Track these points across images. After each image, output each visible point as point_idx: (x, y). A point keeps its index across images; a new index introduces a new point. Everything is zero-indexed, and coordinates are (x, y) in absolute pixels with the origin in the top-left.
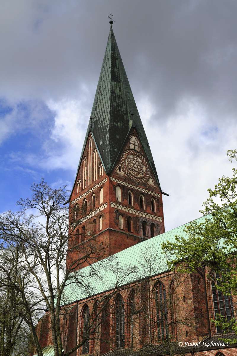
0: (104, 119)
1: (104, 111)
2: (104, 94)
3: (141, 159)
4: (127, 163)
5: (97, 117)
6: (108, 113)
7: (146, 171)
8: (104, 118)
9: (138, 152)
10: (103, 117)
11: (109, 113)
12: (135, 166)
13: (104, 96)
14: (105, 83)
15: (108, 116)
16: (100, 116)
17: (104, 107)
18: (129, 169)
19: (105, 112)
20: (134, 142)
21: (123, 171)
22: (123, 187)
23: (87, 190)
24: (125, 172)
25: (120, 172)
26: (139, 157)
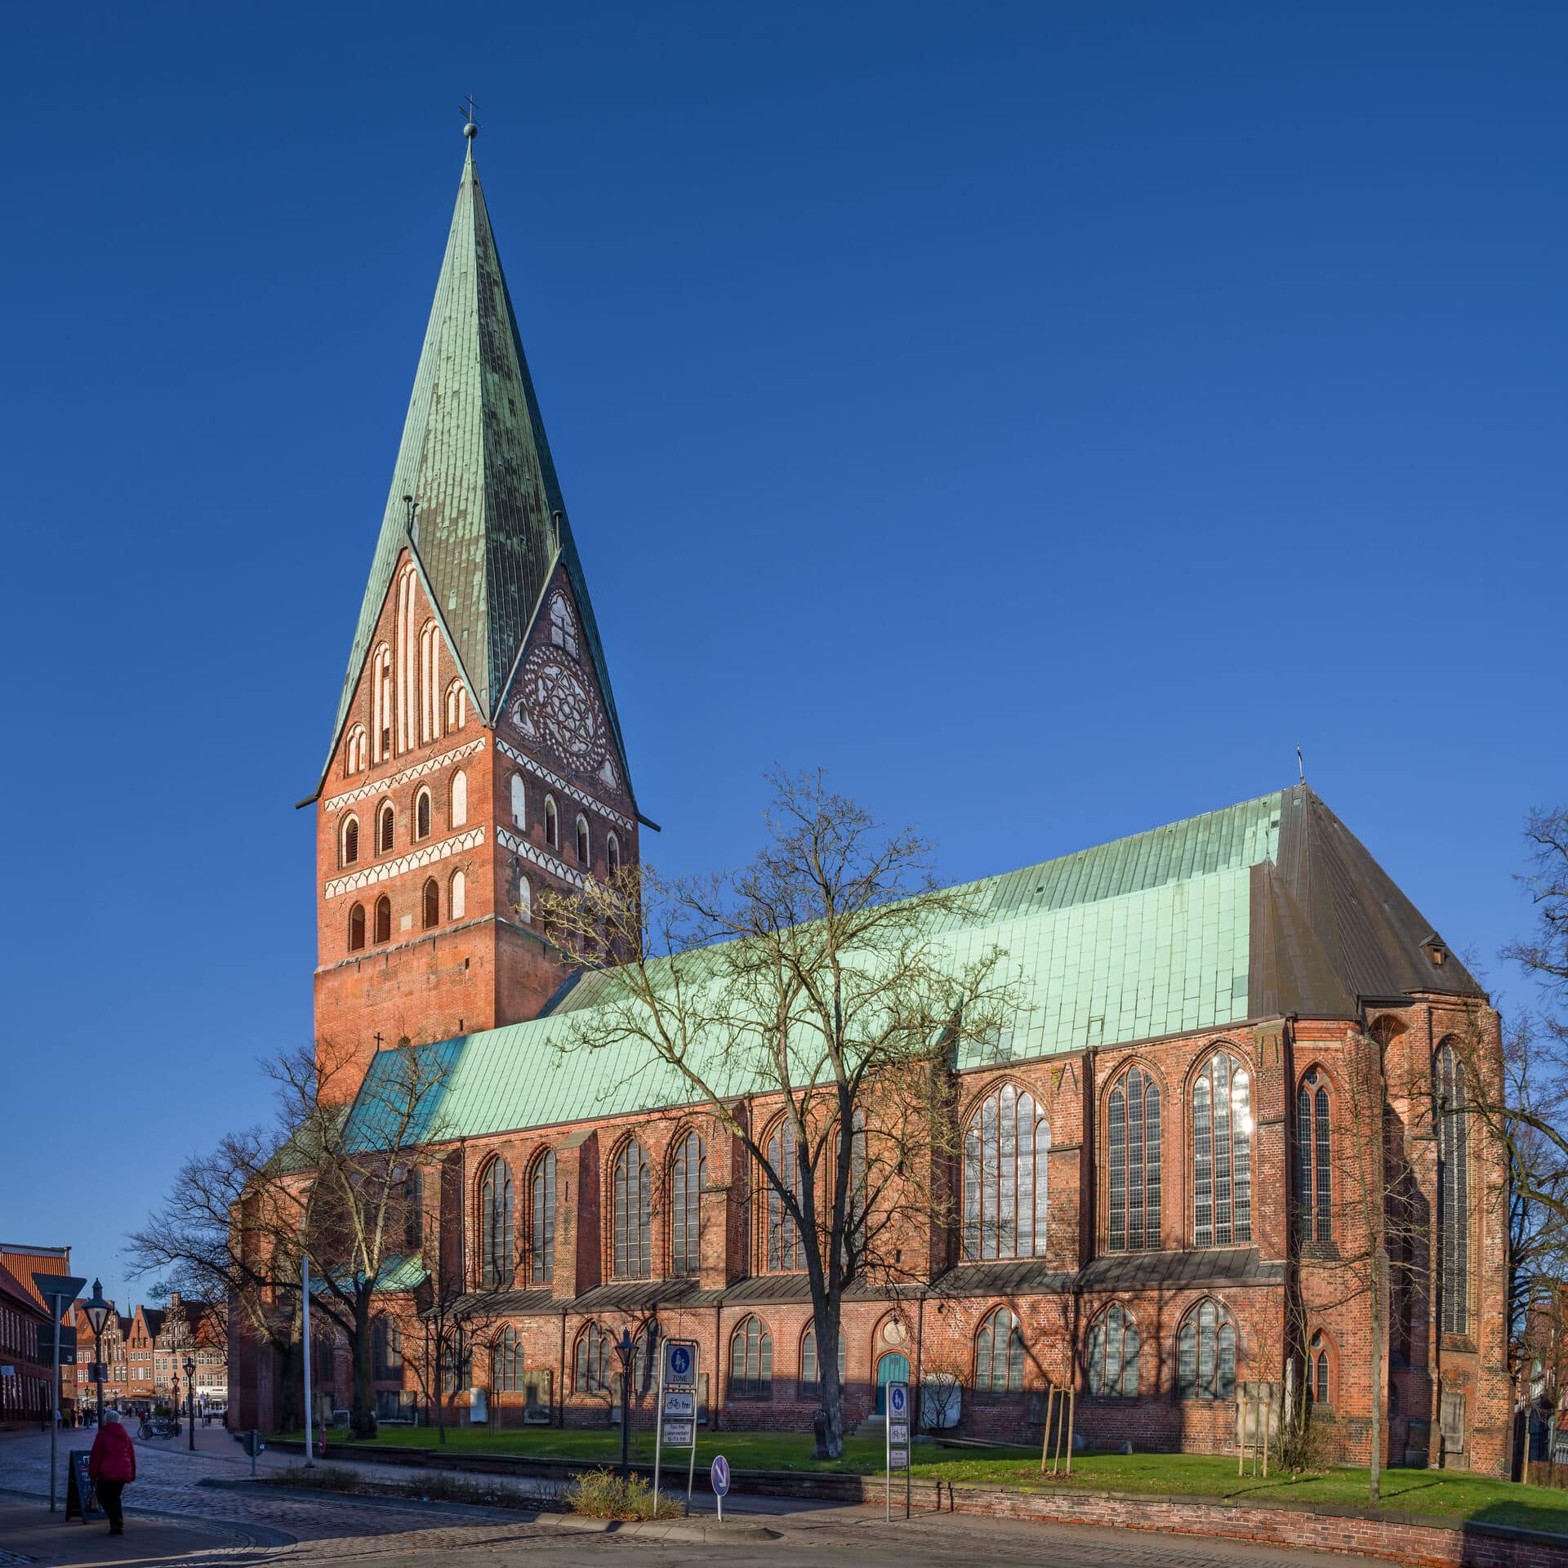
0: (463, 514)
1: (458, 479)
2: (454, 414)
3: (584, 689)
4: (542, 694)
5: (430, 498)
6: (475, 489)
7: (595, 732)
8: (462, 507)
9: (574, 660)
10: (455, 504)
11: (479, 492)
12: (566, 708)
13: (454, 423)
14: (457, 368)
15: (478, 502)
16: (442, 496)
17: (459, 463)
18: (548, 716)
19: (465, 485)
20: (563, 620)
21: (533, 721)
22: (531, 781)
23: (394, 770)
24: (536, 724)
25: (522, 725)
26: (577, 679)
